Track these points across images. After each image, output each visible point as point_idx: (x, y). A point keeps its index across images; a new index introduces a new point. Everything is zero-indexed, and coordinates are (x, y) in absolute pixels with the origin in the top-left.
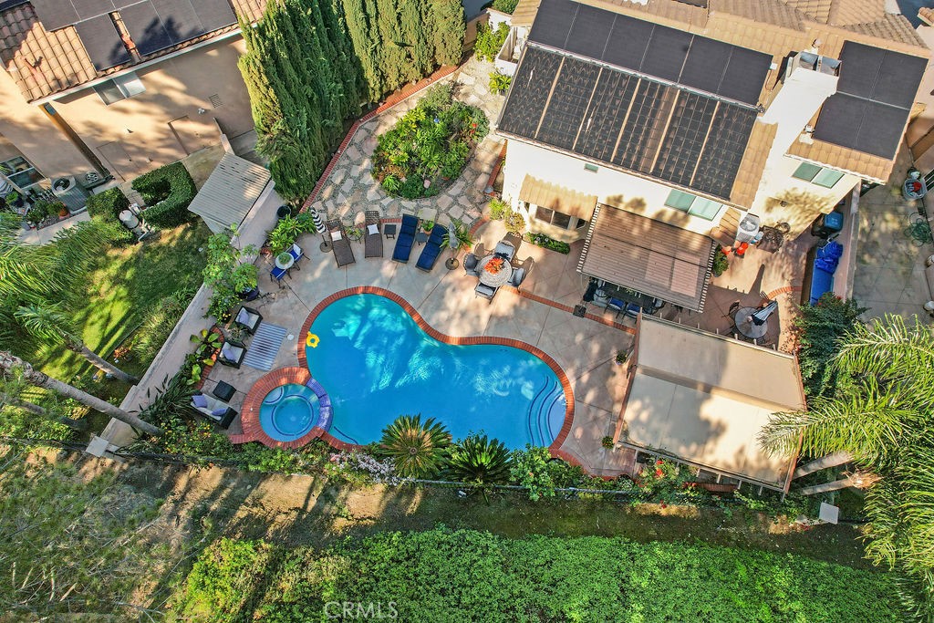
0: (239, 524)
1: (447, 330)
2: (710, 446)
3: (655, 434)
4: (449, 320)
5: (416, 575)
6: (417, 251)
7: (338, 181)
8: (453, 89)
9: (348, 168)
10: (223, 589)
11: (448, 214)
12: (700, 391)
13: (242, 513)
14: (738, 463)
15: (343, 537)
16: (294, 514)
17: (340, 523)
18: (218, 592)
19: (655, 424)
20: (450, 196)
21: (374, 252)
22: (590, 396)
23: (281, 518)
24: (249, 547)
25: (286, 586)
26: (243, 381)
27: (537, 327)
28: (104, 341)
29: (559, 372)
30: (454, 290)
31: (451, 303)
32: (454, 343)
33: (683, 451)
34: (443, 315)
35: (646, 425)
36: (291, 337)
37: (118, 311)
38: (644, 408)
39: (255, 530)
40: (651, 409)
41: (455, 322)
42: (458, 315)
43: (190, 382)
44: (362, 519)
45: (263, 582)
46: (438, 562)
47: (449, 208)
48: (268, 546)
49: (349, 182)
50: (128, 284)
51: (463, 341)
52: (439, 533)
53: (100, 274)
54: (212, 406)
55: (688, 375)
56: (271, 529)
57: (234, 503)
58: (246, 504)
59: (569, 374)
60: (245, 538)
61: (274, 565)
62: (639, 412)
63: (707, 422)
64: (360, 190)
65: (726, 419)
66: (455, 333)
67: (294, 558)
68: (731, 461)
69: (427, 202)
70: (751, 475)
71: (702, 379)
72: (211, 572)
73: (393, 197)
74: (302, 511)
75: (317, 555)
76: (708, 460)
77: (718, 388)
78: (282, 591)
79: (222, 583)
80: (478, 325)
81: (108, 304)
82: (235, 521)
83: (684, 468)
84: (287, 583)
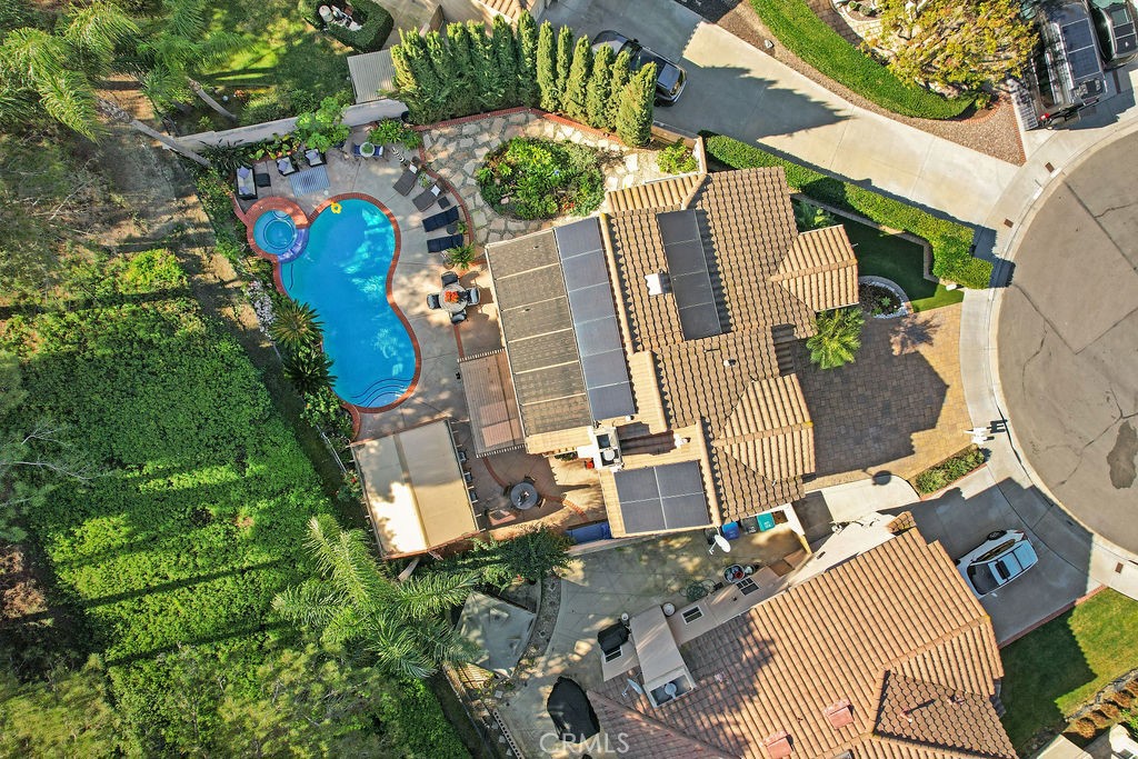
0: (189, 256)
1: (396, 289)
2: (379, 499)
3: (368, 463)
4: (403, 286)
5: (221, 375)
6: (443, 233)
7: (465, 131)
8: (614, 159)
9: (483, 130)
10: (145, 278)
11: (488, 234)
12: (404, 476)
13: (198, 251)
14: (381, 521)
15: (221, 319)
16: (218, 281)
17: (229, 311)
18: (142, 277)
19: (372, 460)
20: (506, 225)
21: (422, 203)
22: (408, 411)
23: (210, 276)
24: (178, 274)
25: (169, 309)
26: (280, 186)
27: (437, 352)
28: (245, 71)
29: (415, 381)
30: (428, 276)
31: (417, 280)
32: (390, 301)
33: (368, 485)
34: (404, 280)
35: (369, 455)
36: (326, 193)
37: (267, 62)
38: (376, 448)
39: (192, 267)
40: (378, 454)
41: (404, 291)
42: (411, 291)
43: (251, 156)
44: (241, 323)
45: (163, 295)
46: (235, 382)
47: (494, 231)
48: (185, 282)
49: (469, 142)
50: (291, 49)
51: (394, 306)
52: (253, 373)
53: (285, 22)
54: (245, 182)
55: (409, 466)
56: (200, 276)
57: (202, 241)
58: (206, 250)
59: (417, 389)
60: (182, 266)
61: (177, 293)
62: (372, 446)
63: (390, 491)
64: (468, 155)
65: (396, 500)
66: (397, 297)
67: (188, 302)
68: (379, 517)
69: (489, 211)
70: (380, 532)
71: (412, 474)
72: (151, 264)
73: (477, 184)
74: (223, 283)
75: (199, 314)
76: (373, 503)
77: (412, 487)
78: (165, 309)
79: (148, 274)
80: (412, 308)
81: (269, 48)
82: (191, 251)
83: (360, 493)
84: (172, 307)
